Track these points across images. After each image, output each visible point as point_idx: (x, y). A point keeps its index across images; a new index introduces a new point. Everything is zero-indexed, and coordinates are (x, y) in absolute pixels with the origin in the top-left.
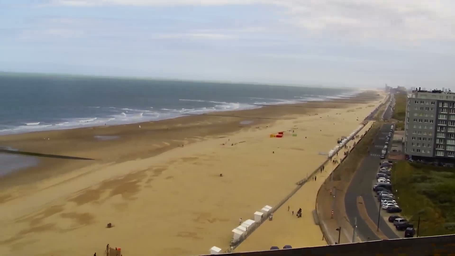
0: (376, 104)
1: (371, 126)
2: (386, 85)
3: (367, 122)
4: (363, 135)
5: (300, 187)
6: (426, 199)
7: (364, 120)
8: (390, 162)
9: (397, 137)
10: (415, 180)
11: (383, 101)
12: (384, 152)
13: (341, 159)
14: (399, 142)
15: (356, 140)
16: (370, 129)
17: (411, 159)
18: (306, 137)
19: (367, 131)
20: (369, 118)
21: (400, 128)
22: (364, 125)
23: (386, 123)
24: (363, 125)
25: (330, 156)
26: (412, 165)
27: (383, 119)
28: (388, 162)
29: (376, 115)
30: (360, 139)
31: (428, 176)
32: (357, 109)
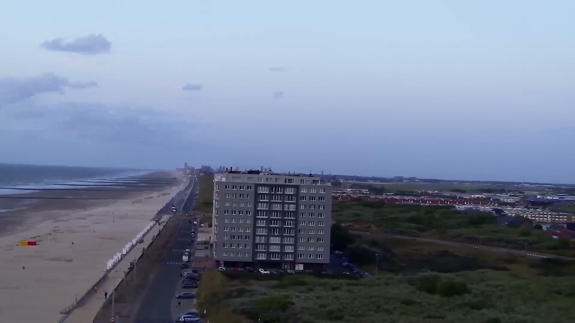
0: (173, 192)
1: (167, 223)
2: (186, 164)
3: (161, 218)
4: (156, 235)
5: (67, 317)
6: (245, 321)
7: (157, 214)
8: (195, 272)
9: (201, 238)
10: (229, 296)
11: (182, 187)
12: (185, 258)
13: (125, 272)
14: (205, 244)
15: (145, 245)
16: (165, 226)
17: (222, 268)
18: (73, 243)
19: (161, 230)
20: (162, 212)
21: (207, 224)
22: (157, 222)
23: (186, 218)
24: (155, 221)
25: (108, 268)
26: (224, 273)
27: (182, 212)
28: (192, 272)
30: (152, 241)
31: (248, 288)
32: (146, 198)
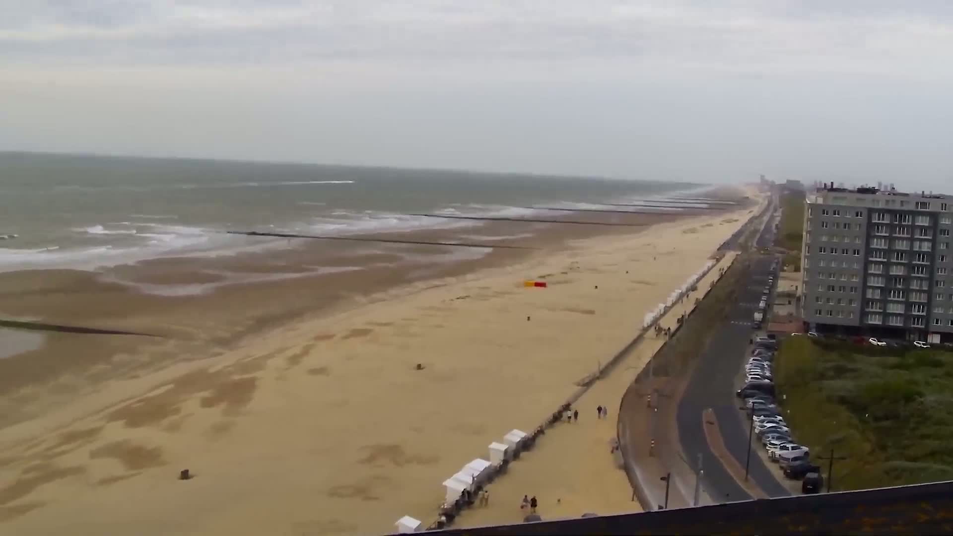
0: (742, 218)
1: (732, 263)
2: (762, 177)
3: (724, 256)
4: (715, 281)
5: (585, 391)
6: (844, 413)
7: (718, 249)
8: (771, 336)
9: (783, 286)
10: (822, 376)
11: (756, 210)
12: (758, 316)
13: (669, 332)
14: (789, 296)
15: (700, 294)
16: (729, 268)
17: (813, 333)
19: (723, 273)
20: (725, 246)
21: (792, 267)
22: (718, 260)
23: (762, 257)
24: (715, 260)
25: (646, 326)
26: (815, 342)
27: (756, 248)
28: (766, 337)
29: (741, 240)
30: (710, 289)
31: (850, 366)
32: (703, 226)
